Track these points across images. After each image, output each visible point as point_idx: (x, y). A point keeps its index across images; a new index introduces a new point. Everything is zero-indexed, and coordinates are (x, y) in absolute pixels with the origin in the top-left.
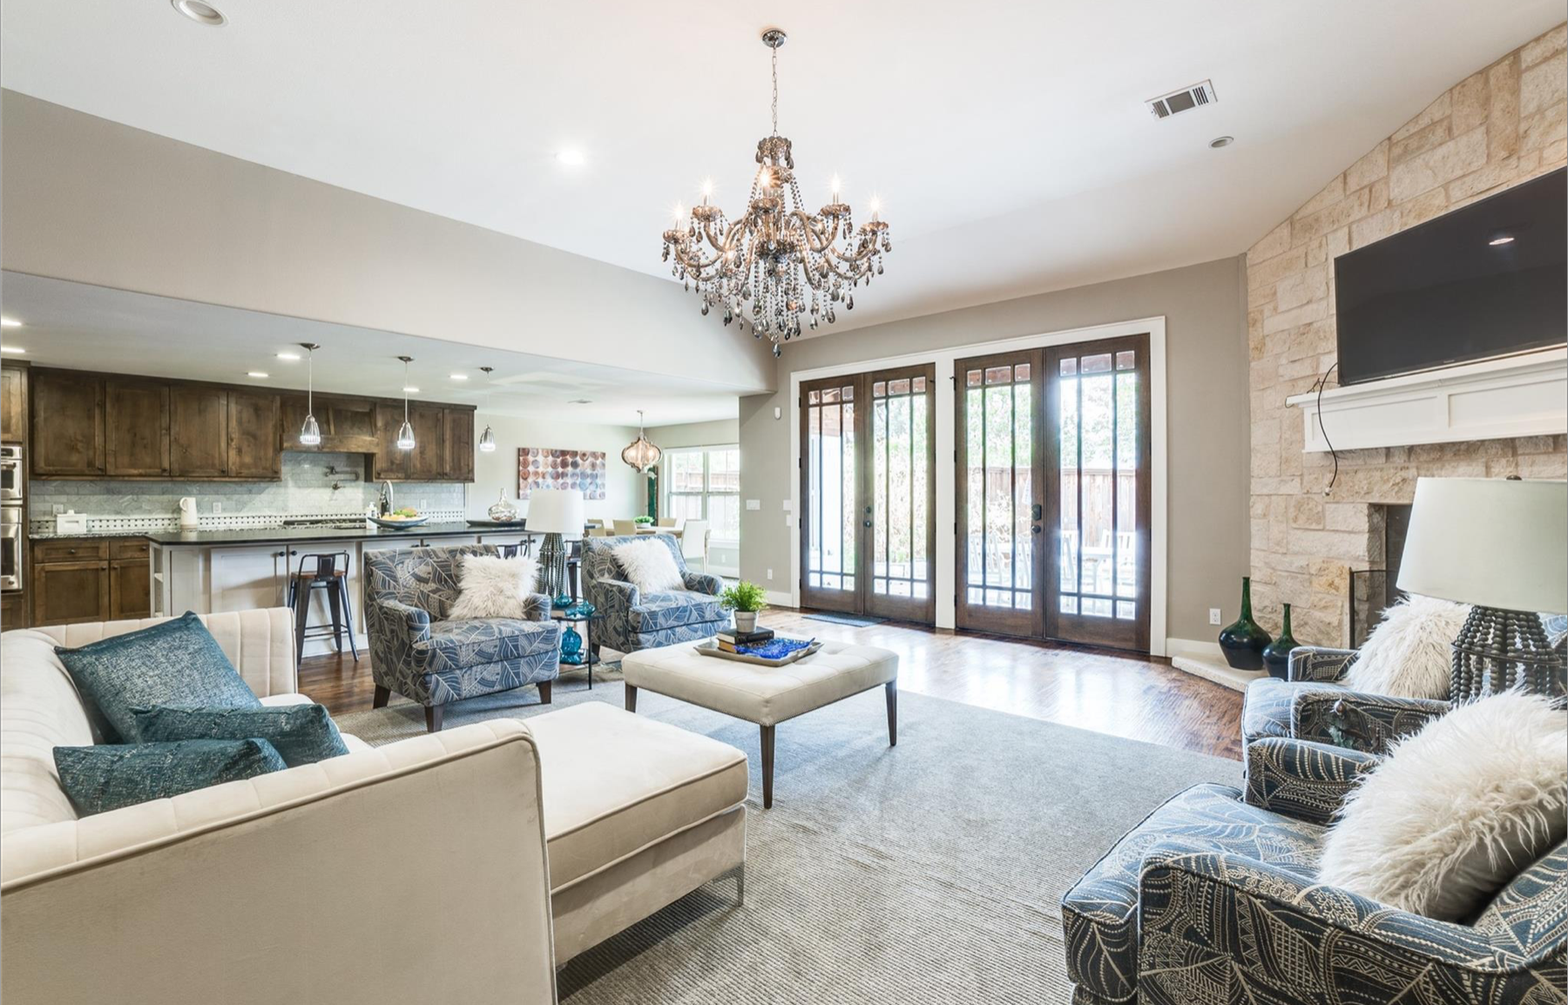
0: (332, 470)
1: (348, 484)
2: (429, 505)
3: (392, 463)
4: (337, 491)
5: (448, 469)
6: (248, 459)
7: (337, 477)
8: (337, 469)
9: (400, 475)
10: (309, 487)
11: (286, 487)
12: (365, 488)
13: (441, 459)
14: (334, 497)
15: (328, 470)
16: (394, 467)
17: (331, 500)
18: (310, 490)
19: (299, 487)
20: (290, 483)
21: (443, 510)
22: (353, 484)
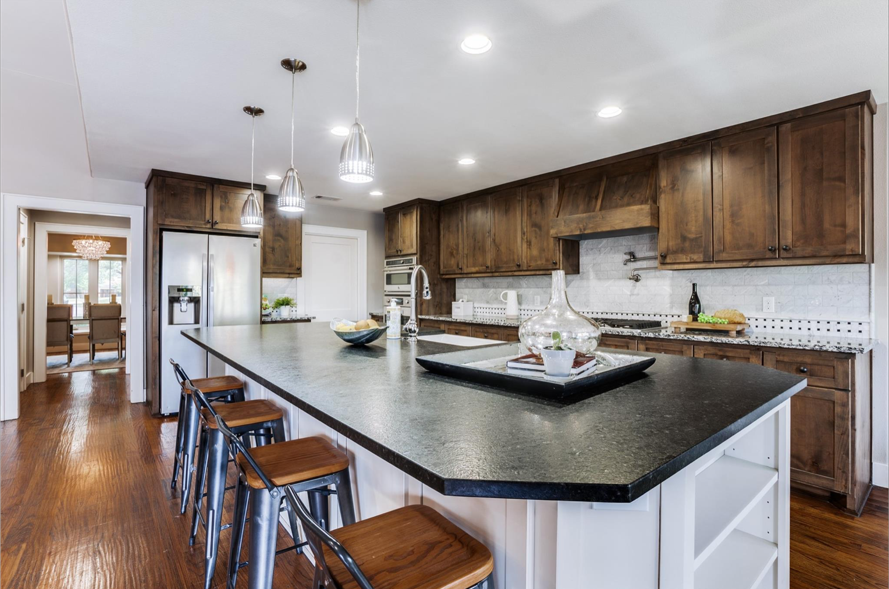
0: (633, 257)
1: (652, 273)
2: (780, 306)
3: (684, 238)
4: (638, 283)
5: (788, 238)
6: (535, 252)
7: (639, 264)
8: (639, 255)
9: (695, 257)
10: (608, 279)
11: (588, 279)
12: (672, 278)
13: (777, 220)
14: (636, 292)
15: (628, 257)
16: (687, 244)
17: (632, 295)
18: (610, 282)
19: (599, 279)
20: (592, 275)
21: (813, 317)
22: (658, 273)
